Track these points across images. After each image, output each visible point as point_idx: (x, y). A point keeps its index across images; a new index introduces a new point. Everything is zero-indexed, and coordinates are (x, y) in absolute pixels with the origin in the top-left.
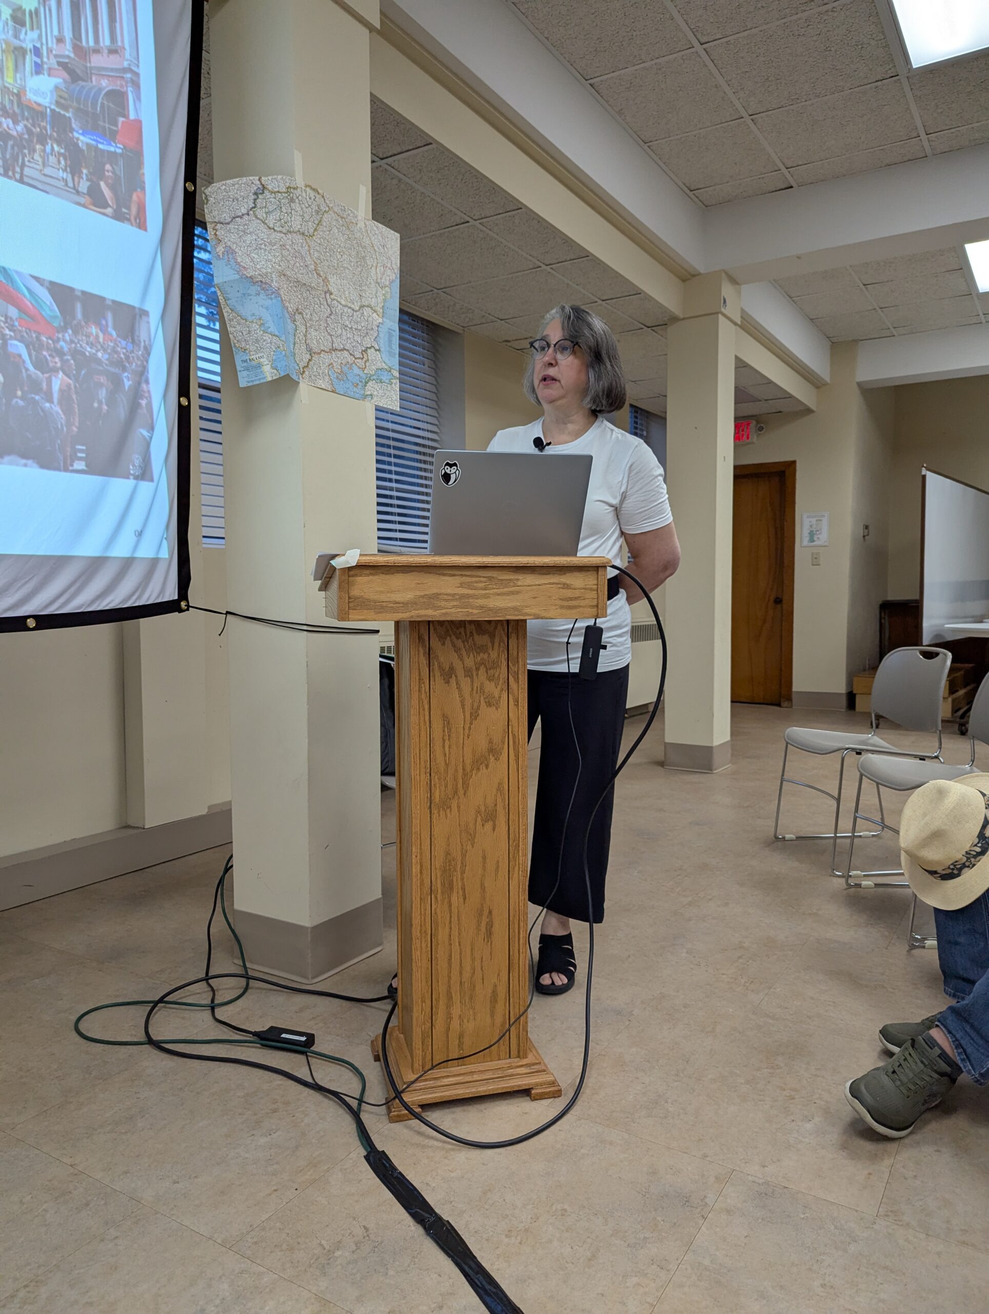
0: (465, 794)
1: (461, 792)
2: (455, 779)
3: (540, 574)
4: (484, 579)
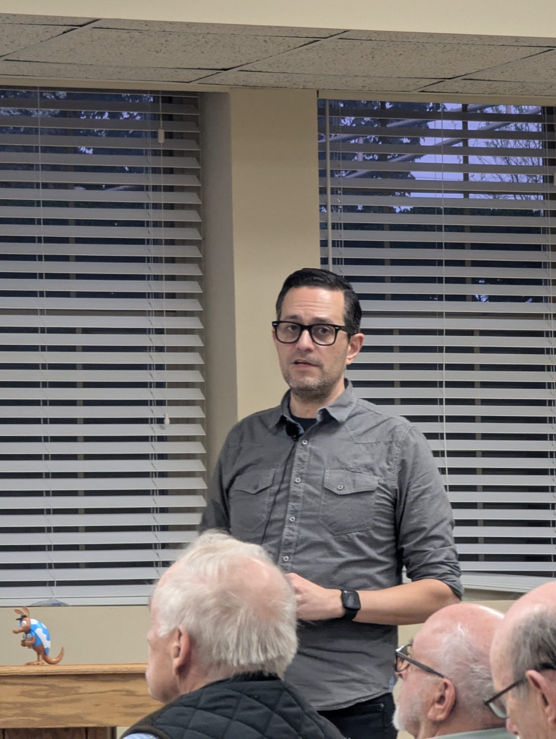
3: (103, 681)
4: (45, 688)
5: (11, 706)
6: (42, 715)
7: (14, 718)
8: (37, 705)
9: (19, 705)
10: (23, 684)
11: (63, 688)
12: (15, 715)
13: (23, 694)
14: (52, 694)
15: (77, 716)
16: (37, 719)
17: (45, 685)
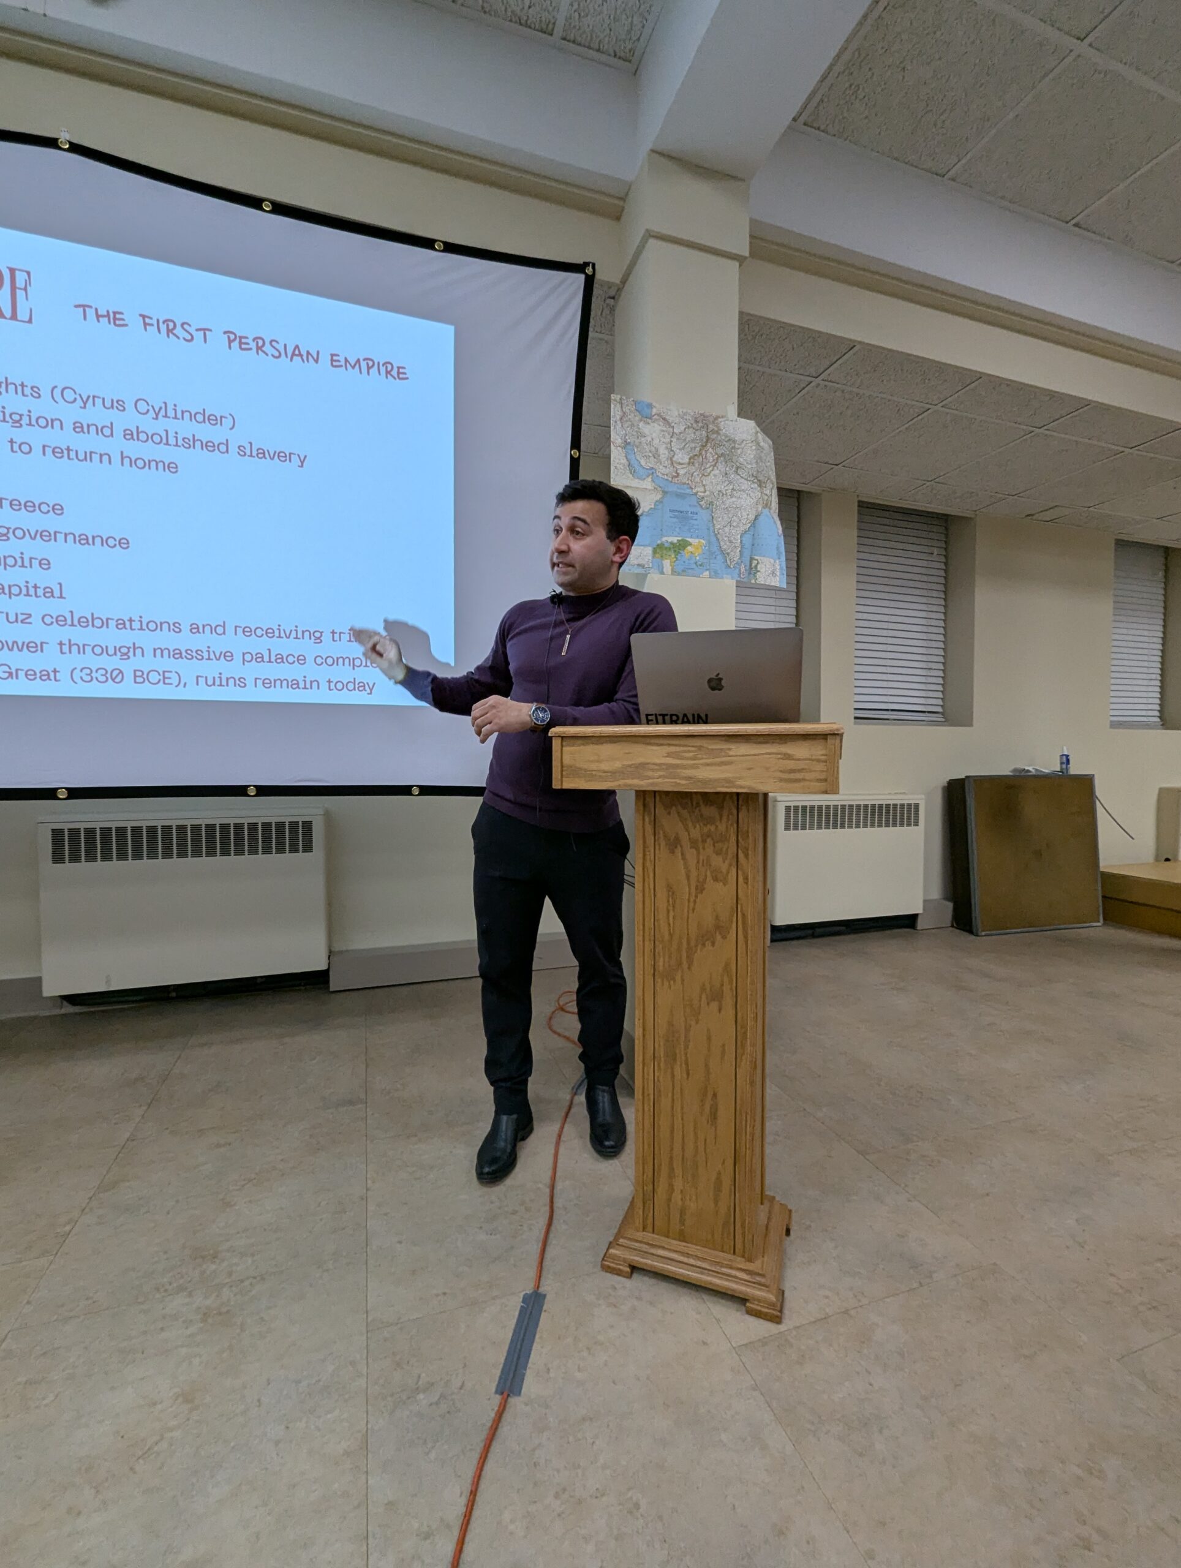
0: (689, 968)
1: (685, 965)
2: (679, 950)
4: (693, 749)
5: (656, 767)
6: (690, 778)
7: (660, 780)
8: (684, 767)
9: (664, 767)
10: (669, 745)
11: (712, 749)
12: (660, 777)
13: (669, 755)
14: (699, 756)
15: (727, 780)
16: (683, 782)
17: (693, 746)
